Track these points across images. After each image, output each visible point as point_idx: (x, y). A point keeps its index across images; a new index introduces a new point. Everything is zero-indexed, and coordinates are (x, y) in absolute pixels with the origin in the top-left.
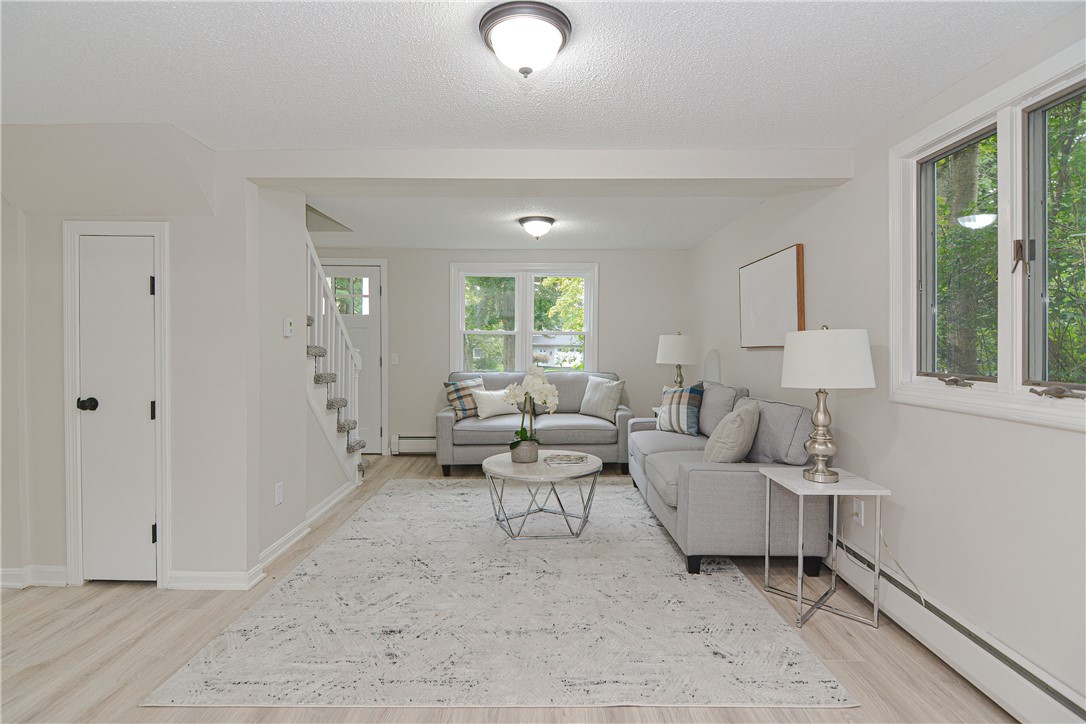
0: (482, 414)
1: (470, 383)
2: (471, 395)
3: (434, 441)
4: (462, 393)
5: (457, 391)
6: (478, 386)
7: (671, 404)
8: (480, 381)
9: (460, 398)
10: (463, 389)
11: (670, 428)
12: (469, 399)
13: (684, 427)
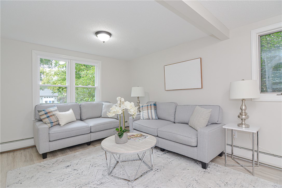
0: (62, 123)
1: (52, 109)
2: (54, 115)
3: (33, 139)
4: (49, 115)
5: (46, 114)
6: (56, 110)
7: (148, 110)
8: (56, 108)
9: (48, 117)
10: (49, 112)
11: (148, 118)
12: (53, 117)
13: (154, 117)
